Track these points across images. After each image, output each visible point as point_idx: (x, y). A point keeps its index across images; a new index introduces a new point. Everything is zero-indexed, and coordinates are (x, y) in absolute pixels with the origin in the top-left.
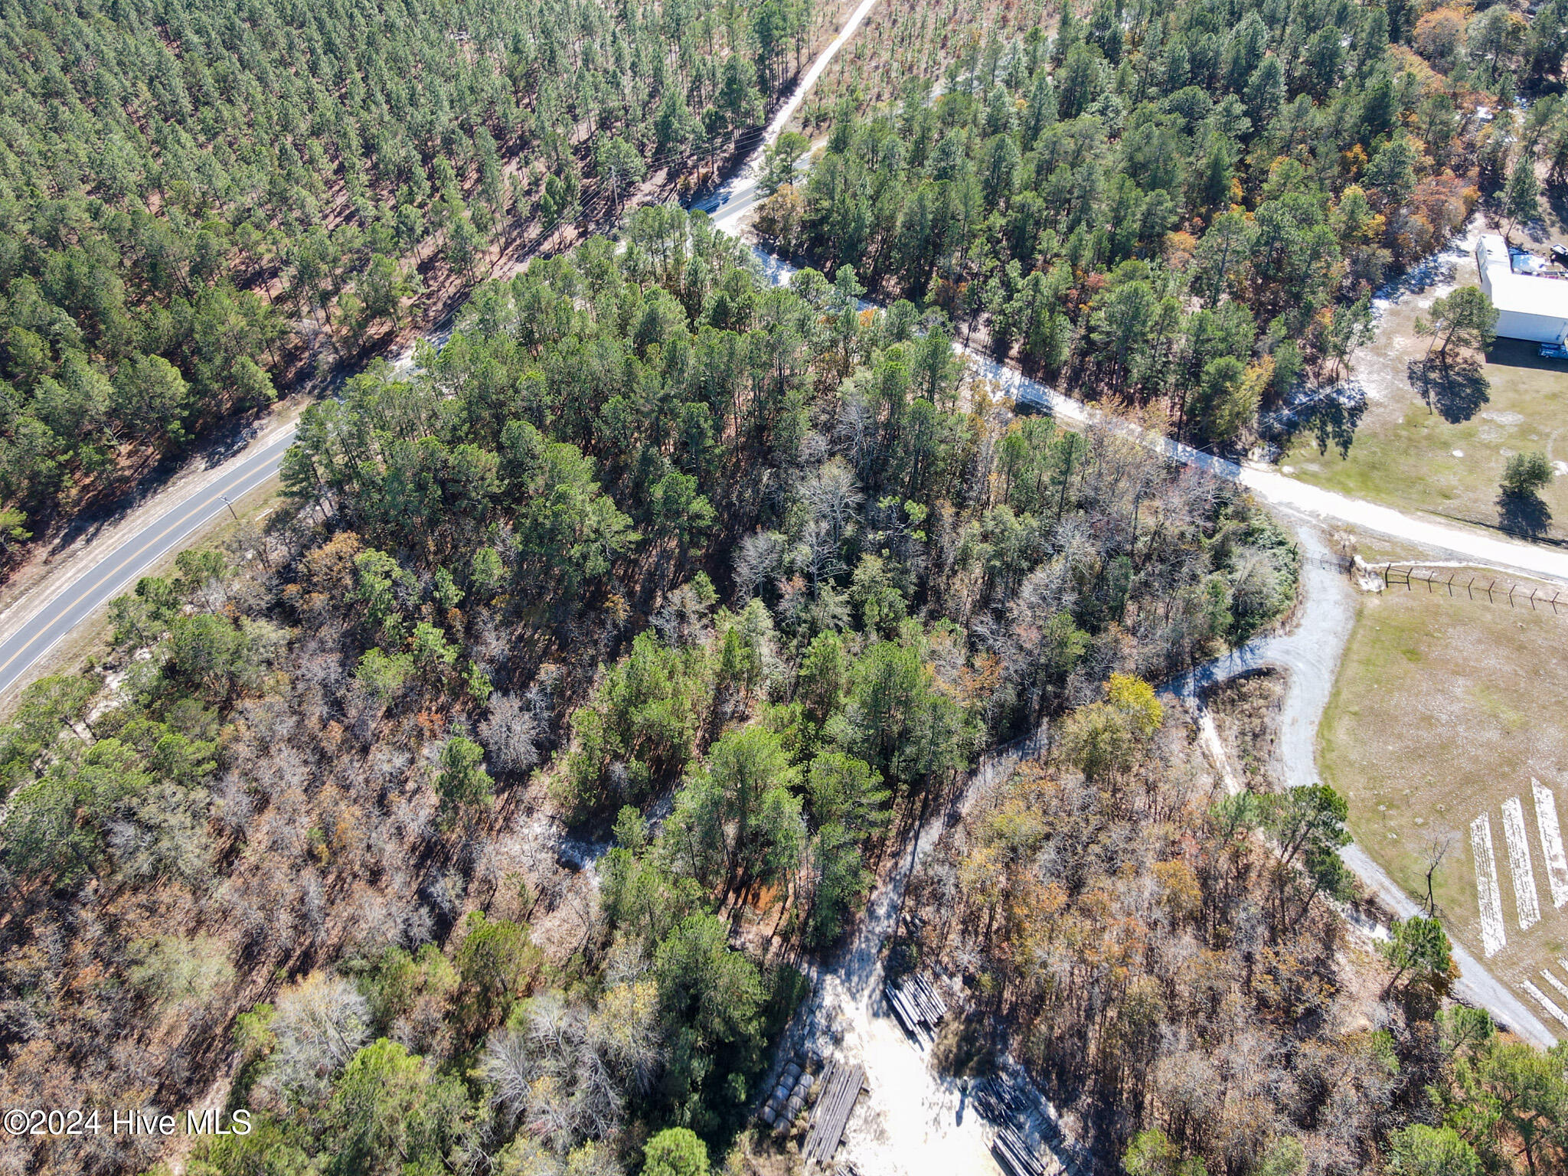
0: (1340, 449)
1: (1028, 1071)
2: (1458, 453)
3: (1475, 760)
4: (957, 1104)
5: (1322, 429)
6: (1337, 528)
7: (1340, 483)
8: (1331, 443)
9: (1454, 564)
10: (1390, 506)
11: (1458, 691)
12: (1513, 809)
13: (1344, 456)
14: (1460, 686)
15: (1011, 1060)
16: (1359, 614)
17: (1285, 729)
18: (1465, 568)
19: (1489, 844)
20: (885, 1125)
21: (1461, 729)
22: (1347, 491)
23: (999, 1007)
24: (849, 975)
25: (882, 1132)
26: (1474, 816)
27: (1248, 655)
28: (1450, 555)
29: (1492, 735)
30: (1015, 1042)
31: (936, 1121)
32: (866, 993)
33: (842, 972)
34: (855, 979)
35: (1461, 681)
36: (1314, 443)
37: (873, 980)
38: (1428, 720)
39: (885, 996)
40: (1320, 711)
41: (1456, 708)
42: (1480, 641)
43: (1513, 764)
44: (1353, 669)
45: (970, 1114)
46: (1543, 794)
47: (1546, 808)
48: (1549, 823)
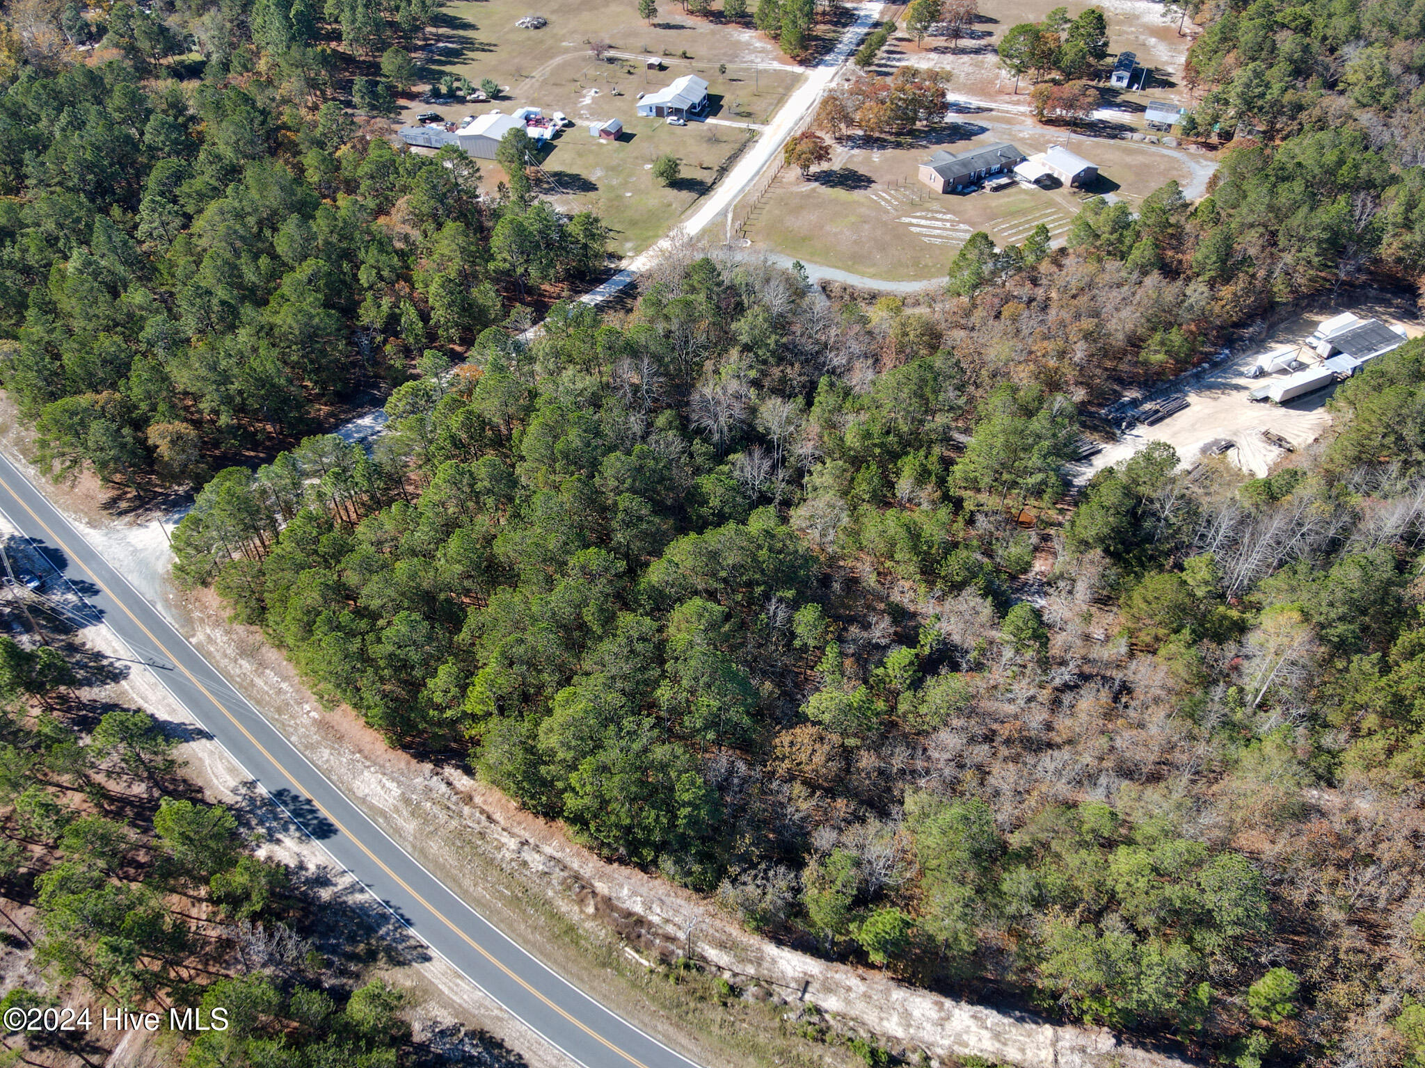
1: (1107, 405)
2: (628, 194)
4: (1131, 436)
9: (730, 215)
12: (913, 229)
15: (1103, 412)
18: (734, 212)
28: (723, 214)
30: (1092, 408)
39: (1078, 460)
45: (1134, 432)
46: (907, 220)
47: (914, 221)
48: (923, 222)
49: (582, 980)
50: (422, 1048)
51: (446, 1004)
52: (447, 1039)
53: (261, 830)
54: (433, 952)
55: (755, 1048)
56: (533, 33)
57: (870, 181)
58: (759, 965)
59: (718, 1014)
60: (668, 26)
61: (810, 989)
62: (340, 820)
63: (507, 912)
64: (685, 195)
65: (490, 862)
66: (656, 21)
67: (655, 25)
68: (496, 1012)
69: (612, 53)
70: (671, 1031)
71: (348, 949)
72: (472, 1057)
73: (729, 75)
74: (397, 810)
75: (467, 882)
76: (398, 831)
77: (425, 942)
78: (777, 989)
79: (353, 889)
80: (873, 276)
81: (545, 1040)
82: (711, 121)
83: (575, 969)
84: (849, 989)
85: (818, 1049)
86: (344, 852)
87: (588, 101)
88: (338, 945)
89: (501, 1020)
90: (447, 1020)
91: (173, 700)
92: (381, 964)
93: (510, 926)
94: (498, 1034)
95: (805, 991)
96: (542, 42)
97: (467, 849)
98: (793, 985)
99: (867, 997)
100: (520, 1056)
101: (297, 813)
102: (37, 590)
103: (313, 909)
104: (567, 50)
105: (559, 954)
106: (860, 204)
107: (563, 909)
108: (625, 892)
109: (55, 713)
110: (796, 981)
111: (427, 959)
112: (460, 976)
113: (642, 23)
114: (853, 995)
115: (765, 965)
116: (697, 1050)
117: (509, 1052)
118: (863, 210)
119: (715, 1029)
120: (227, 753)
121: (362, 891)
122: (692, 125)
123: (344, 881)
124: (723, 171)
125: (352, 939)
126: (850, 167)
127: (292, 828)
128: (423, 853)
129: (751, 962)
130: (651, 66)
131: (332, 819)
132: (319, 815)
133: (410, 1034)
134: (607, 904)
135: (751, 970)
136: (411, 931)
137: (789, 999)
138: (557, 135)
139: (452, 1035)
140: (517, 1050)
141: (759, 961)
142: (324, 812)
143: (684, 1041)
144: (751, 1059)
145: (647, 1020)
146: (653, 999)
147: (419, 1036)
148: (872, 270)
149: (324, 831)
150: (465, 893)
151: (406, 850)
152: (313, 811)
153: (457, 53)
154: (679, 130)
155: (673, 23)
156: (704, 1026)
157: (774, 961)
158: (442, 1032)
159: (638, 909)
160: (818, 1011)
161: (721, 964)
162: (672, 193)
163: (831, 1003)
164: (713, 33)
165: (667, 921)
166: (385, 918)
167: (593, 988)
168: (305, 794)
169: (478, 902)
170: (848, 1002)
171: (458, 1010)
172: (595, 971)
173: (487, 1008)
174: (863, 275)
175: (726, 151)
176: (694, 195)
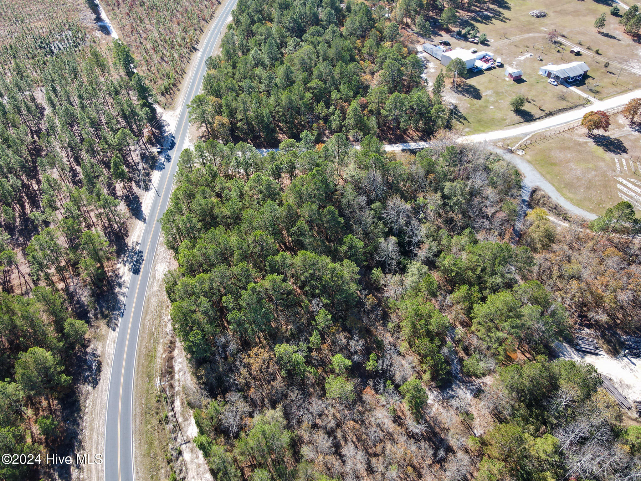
0: (466, 121)
1: (631, 336)
2: (492, 107)
3: (599, 181)
4: (628, 361)
6: (495, 143)
7: (479, 130)
9: (528, 137)
10: (497, 130)
11: (574, 167)
12: (619, 186)
13: (469, 122)
14: (572, 165)
15: (625, 337)
16: (530, 162)
18: (533, 136)
20: (626, 383)
21: (587, 175)
22: (483, 131)
23: (604, 327)
24: (563, 354)
25: (627, 385)
27: (526, 189)
28: (526, 135)
29: (594, 173)
30: (619, 331)
31: (631, 370)
32: (573, 354)
33: (561, 354)
34: (565, 353)
36: (458, 123)
37: (569, 349)
38: (579, 178)
39: (577, 350)
41: (579, 171)
42: (560, 152)
43: (606, 177)
44: (548, 177)
45: (634, 360)
46: (620, 179)
47: (625, 182)
48: (630, 185)
49: (138, 373)
50: (86, 353)
51: (103, 347)
52: (93, 357)
53: (125, 259)
54: (117, 330)
55: (151, 444)
56: (534, 19)
57: (625, 151)
58: (185, 421)
59: (155, 422)
60: (607, 35)
61: (188, 445)
62: (143, 272)
63: (146, 336)
64: (518, 118)
65: (160, 317)
66: (604, 30)
67: (599, 33)
68: (110, 361)
69: (560, 39)
70: (139, 413)
71: (104, 310)
72: (92, 368)
73: (609, 69)
74: (158, 281)
75: (148, 318)
76: (151, 287)
77: (119, 325)
78: (179, 434)
79: (123, 294)
80: (567, 198)
81: (109, 382)
82: (573, 89)
83: (140, 369)
84: (197, 457)
85: (165, 464)
86: (133, 282)
87: (522, 58)
88: (103, 307)
89: (108, 364)
90: (99, 353)
91: (150, 206)
92: (105, 321)
93: (142, 340)
94: (104, 368)
95: (185, 443)
96: (533, 24)
97: (160, 308)
98: (185, 438)
99: (199, 466)
100: (100, 379)
101: (137, 261)
102: (158, 152)
103: (111, 291)
104: (540, 32)
105: (143, 361)
106: (603, 160)
107: (159, 349)
108: (180, 360)
109: (125, 190)
110: (188, 437)
111: (114, 330)
112: (114, 342)
113: (594, 30)
114: (196, 461)
115: (186, 423)
116: (137, 427)
117: (99, 376)
118: (602, 164)
119: (149, 426)
120: (143, 231)
121: (124, 296)
122: (561, 87)
123: (124, 290)
124: (550, 114)
125: (107, 309)
126: (621, 139)
127: (132, 264)
128: (149, 299)
129: (184, 417)
130: (572, 52)
131: (142, 270)
132: (141, 266)
133: (87, 347)
134: (170, 359)
135: (180, 420)
136: (120, 319)
137: (178, 440)
138: (489, 69)
139: (95, 357)
140: (101, 377)
141: (186, 420)
142: (142, 267)
143: (138, 420)
144: (146, 446)
145: (138, 403)
146: (147, 400)
147: (89, 350)
148: (571, 195)
149: (136, 271)
150: (144, 320)
151: (147, 294)
152: (141, 264)
153: (488, 18)
154: (550, 87)
155: (611, 34)
156: (148, 422)
157: (189, 424)
158: (94, 354)
159: (176, 369)
160: (180, 453)
161: (175, 409)
162: (513, 115)
163: (187, 456)
164: (629, 45)
165: (179, 381)
166: (120, 308)
167: (137, 380)
168: (145, 257)
169: (144, 326)
170: (192, 461)
171: (103, 352)
172: (144, 376)
173: (109, 358)
174: (563, 195)
175: (564, 104)
176: (522, 120)
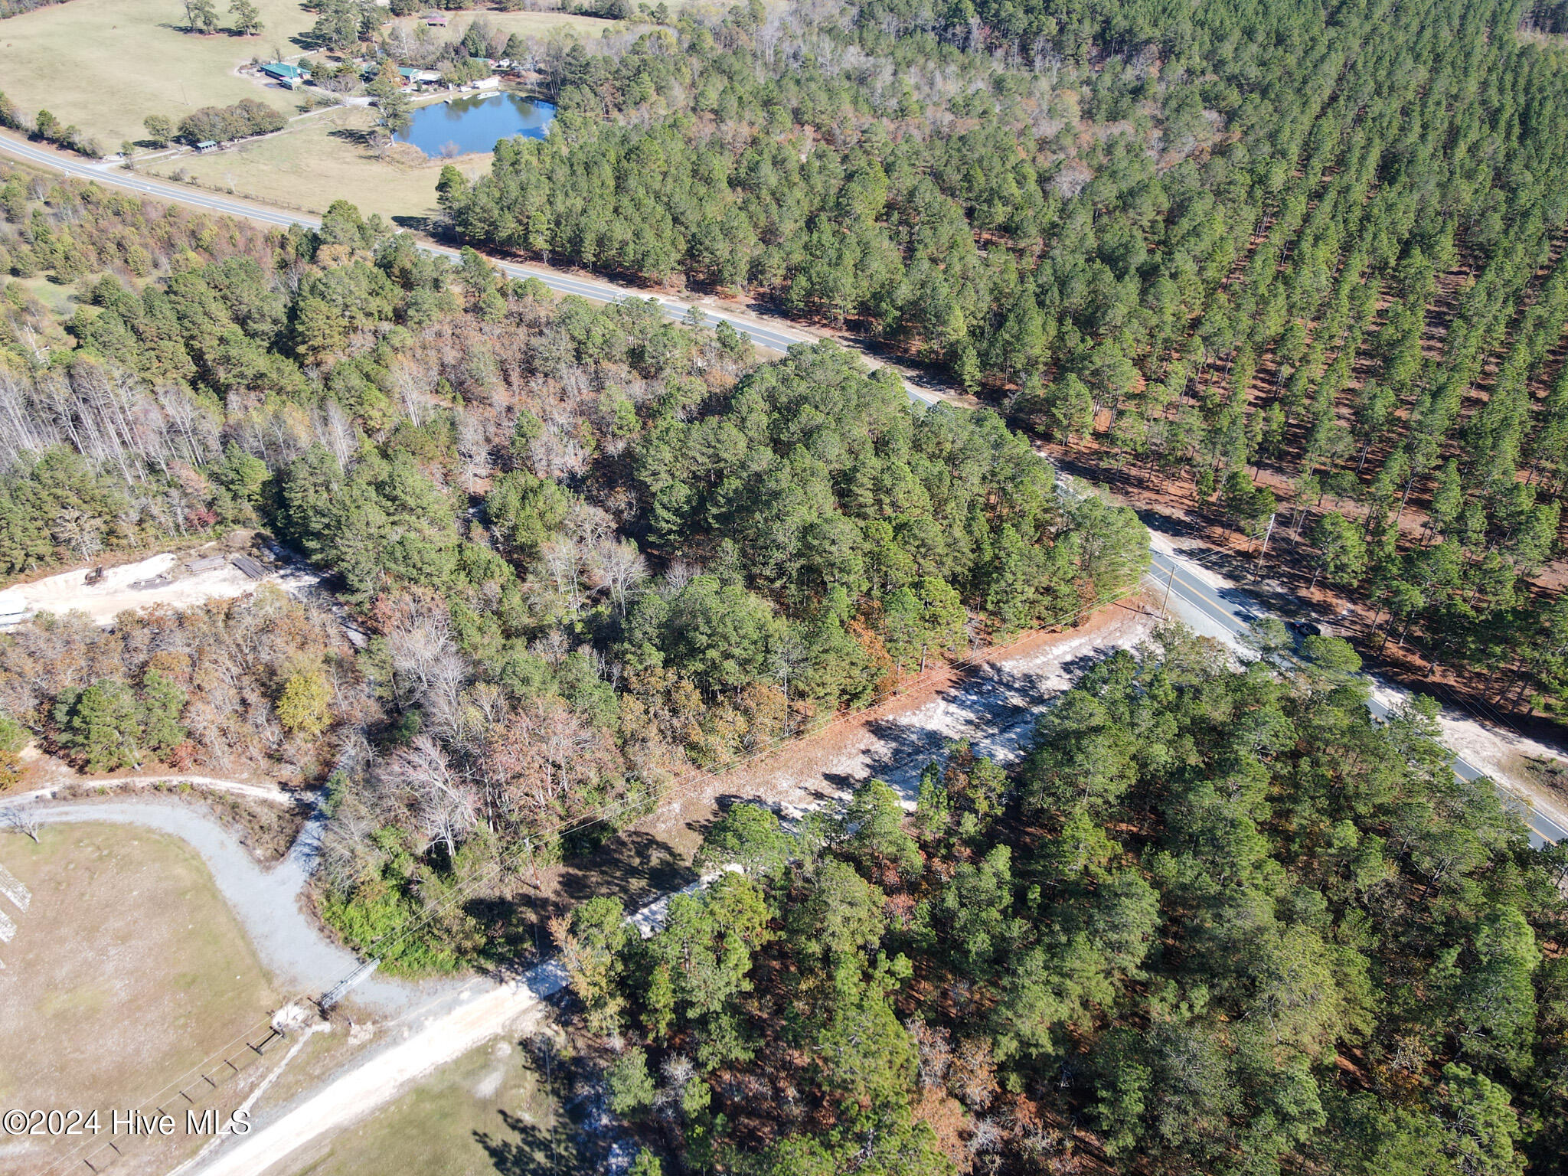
0: (496, 1142)
3: (62, 941)
5: (545, 1146)
6: (379, 1034)
7: (441, 1095)
8: (515, 1139)
11: (118, 984)
13: (482, 1138)
14: (120, 989)
16: (268, 976)
17: (224, 836)
19: (9, 894)
21: (90, 955)
26: (32, 902)
27: (307, 850)
29: (62, 973)
35: (124, 996)
36: (528, 1118)
38: (124, 938)
40: (213, 871)
41: (109, 967)
42: (137, 1051)
43: (29, 965)
44: (222, 924)
